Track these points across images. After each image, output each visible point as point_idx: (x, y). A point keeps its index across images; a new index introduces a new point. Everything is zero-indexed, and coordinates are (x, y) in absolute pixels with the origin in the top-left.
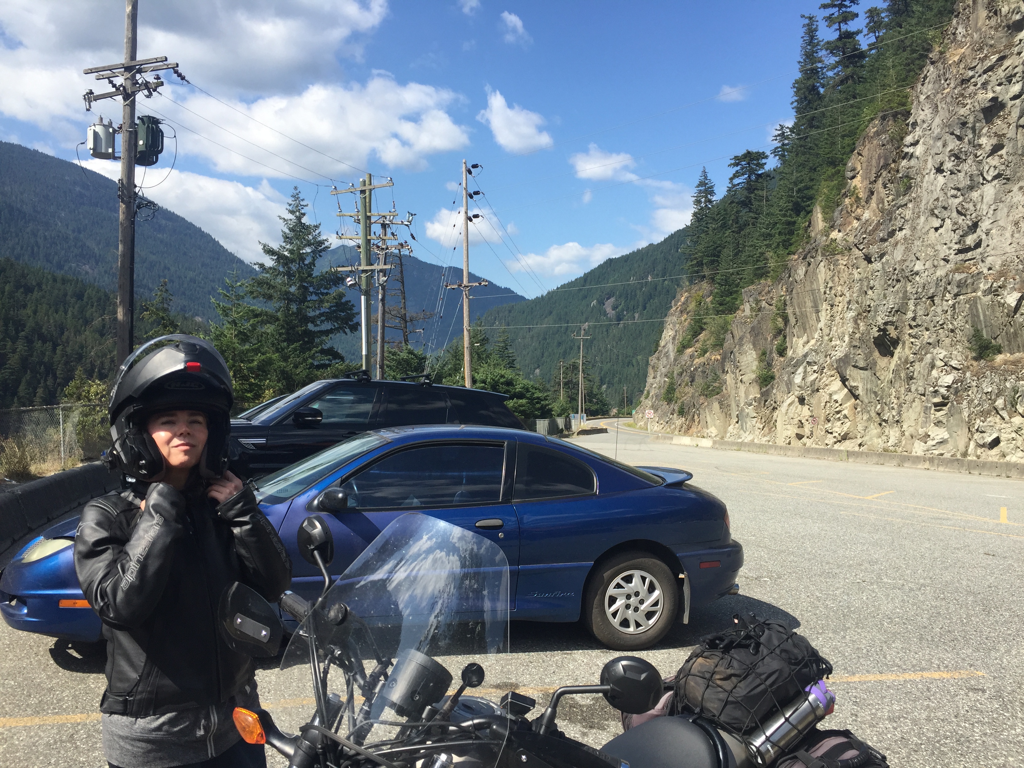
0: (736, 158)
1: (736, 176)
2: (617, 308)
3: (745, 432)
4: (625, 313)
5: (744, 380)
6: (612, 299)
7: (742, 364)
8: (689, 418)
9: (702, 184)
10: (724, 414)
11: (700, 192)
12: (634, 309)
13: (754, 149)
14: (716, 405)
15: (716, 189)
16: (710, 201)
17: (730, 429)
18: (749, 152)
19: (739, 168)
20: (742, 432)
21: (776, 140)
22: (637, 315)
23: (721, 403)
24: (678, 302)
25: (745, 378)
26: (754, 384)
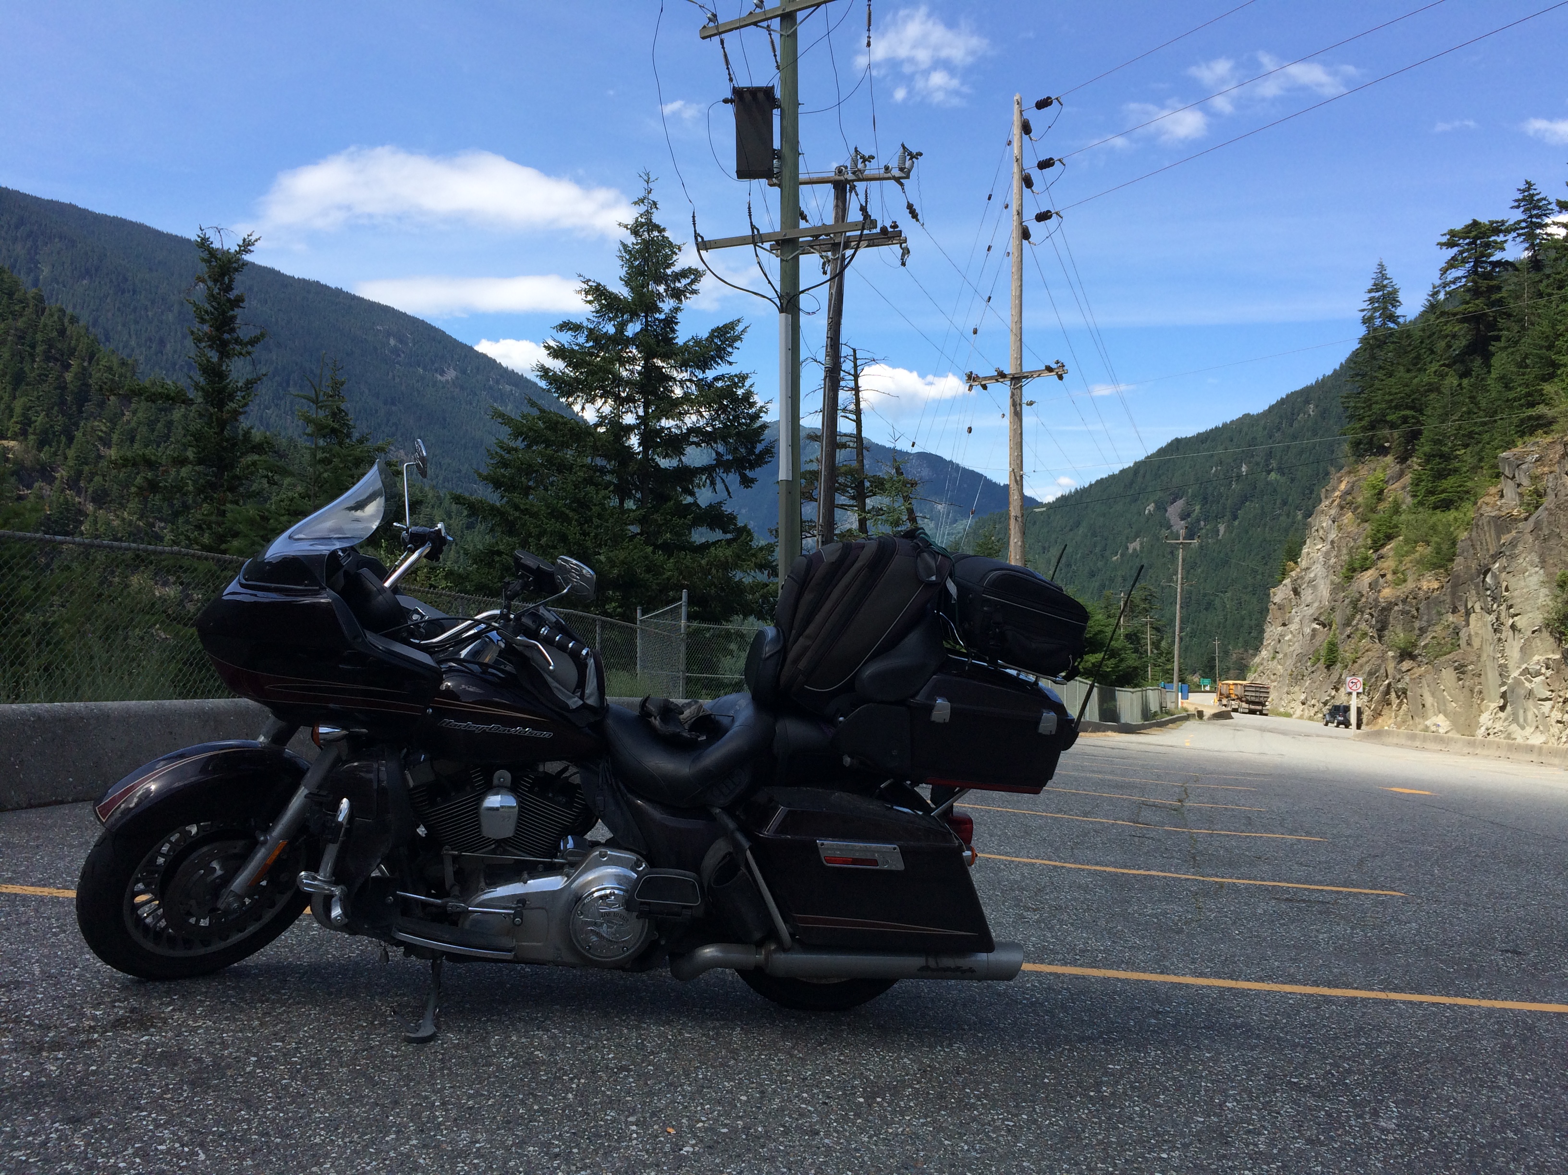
0: (1452, 233)
1: (1452, 264)
2: (1189, 515)
3: (1523, 728)
4: (1202, 523)
5: (1519, 625)
6: (1180, 503)
7: (1516, 593)
8: (1377, 696)
9: (1377, 287)
10: (1466, 690)
11: (1372, 300)
12: (1218, 517)
13: (1484, 219)
14: (1448, 675)
15: (1401, 297)
16: (1392, 318)
17: (1485, 719)
18: (1475, 223)
19: (1455, 250)
20: (1514, 727)
21: (1518, 207)
22: (1222, 528)
23: (1460, 670)
24: (1334, 490)
25: (1520, 622)
26: (1545, 634)
